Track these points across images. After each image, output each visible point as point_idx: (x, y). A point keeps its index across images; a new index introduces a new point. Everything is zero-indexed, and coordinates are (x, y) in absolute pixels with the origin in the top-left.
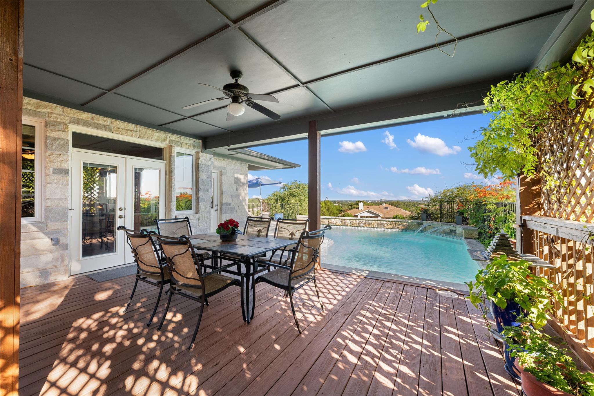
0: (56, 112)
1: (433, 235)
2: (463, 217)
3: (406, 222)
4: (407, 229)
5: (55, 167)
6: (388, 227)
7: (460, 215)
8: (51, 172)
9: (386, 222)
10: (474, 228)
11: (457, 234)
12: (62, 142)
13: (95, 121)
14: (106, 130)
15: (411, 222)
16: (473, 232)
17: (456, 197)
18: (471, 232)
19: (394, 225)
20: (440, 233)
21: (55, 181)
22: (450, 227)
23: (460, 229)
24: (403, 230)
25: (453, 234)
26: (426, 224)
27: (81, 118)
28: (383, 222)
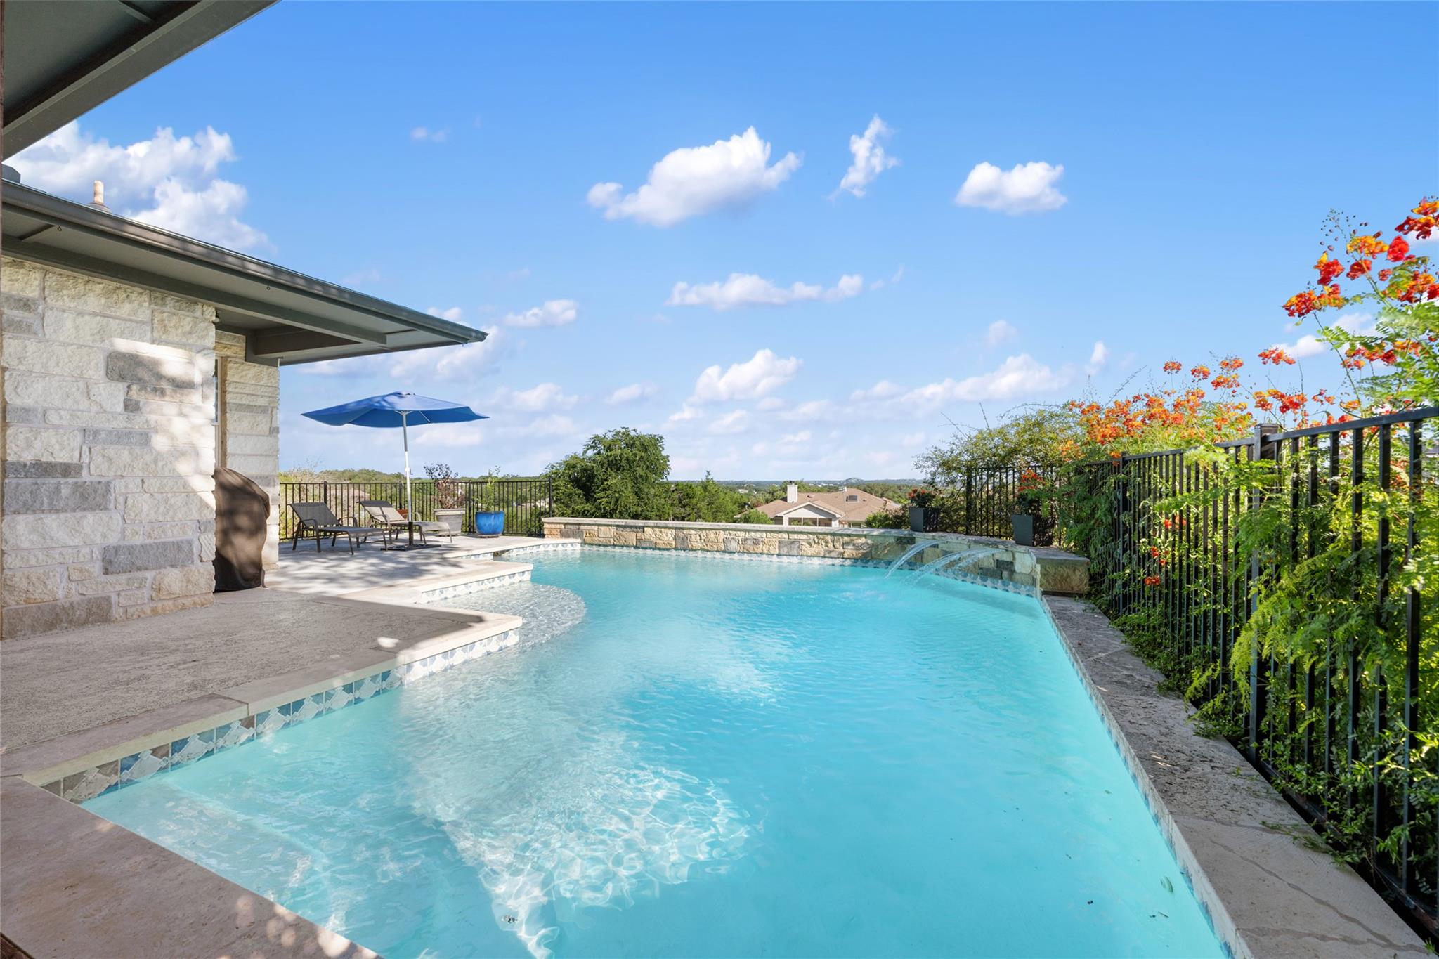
1: (942, 579)
2: (1037, 518)
3: (865, 536)
4: (867, 559)
6: (810, 551)
7: (1026, 511)
9: (804, 537)
10: (1072, 557)
11: (1017, 577)
15: (879, 536)
16: (1070, 572)
17: (1013, 452)
18: (1065, 571)
19: (830, 545)
20: (965, 573)
22: (994, 551)
23: (1026, 560)
24: (856, 560)
25: (1005, 574)
26: (924, 540)
28: (795, 536)
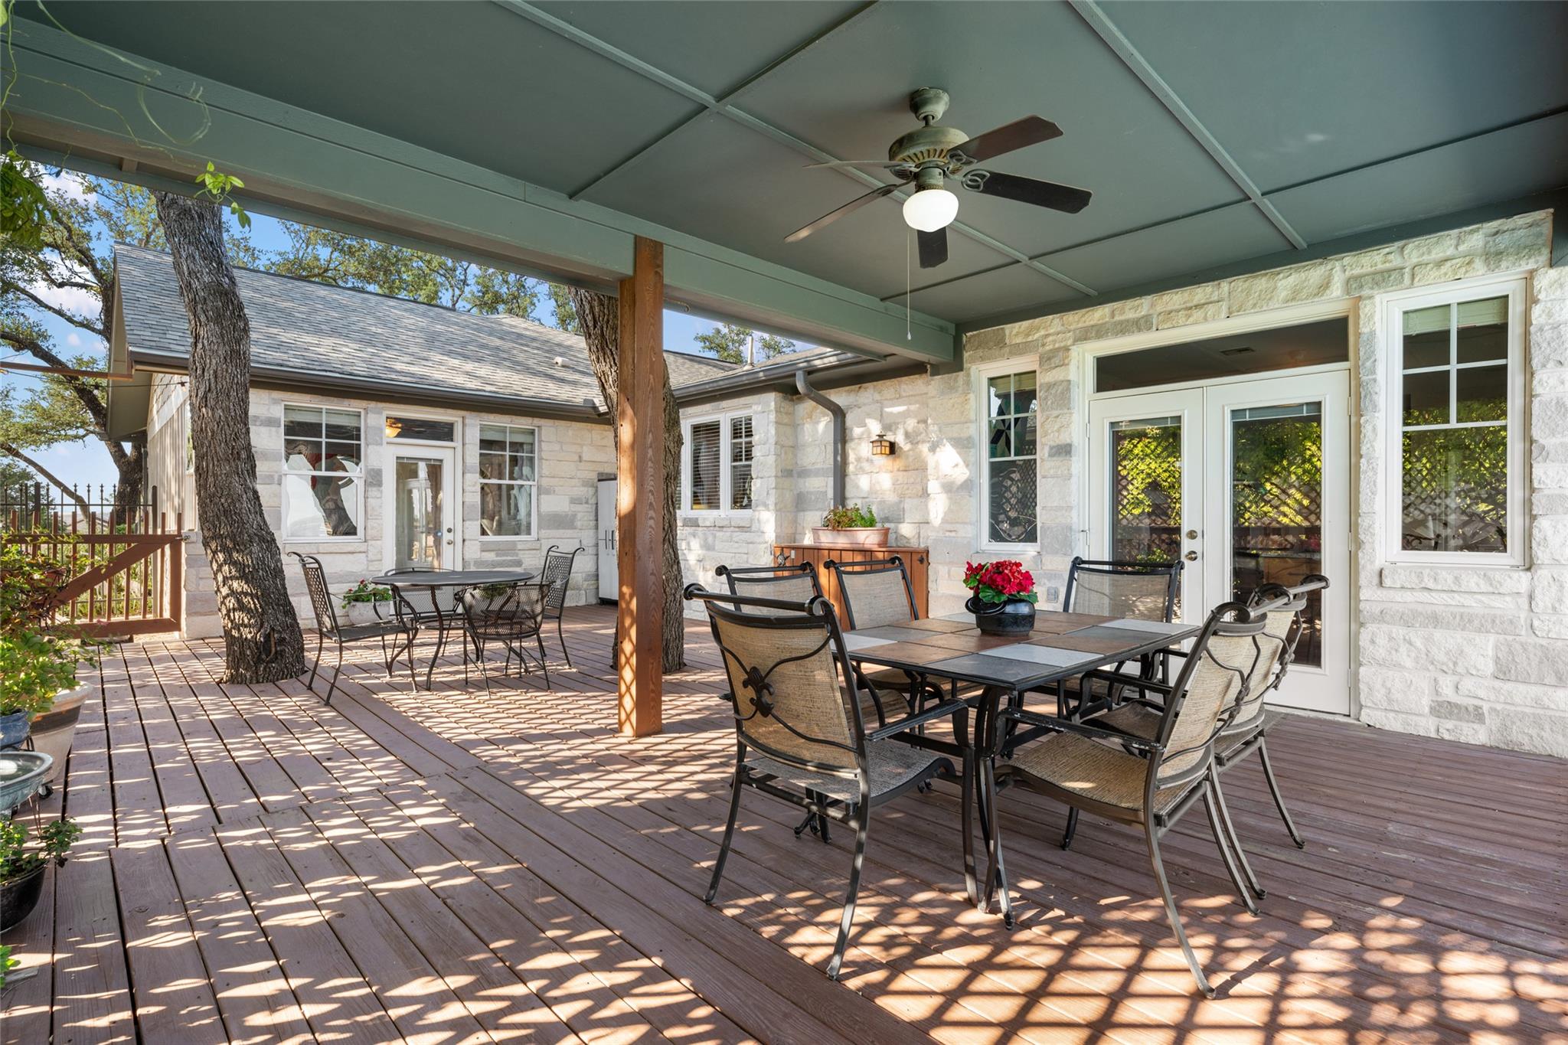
0: (1052, 331)
5: (1052, 443)
8: (1047, 455)
12: (1061, 388)
13: (1117, 318)
14: (1140, 330)
21: (1052, 472)
27: (1092, 323)
